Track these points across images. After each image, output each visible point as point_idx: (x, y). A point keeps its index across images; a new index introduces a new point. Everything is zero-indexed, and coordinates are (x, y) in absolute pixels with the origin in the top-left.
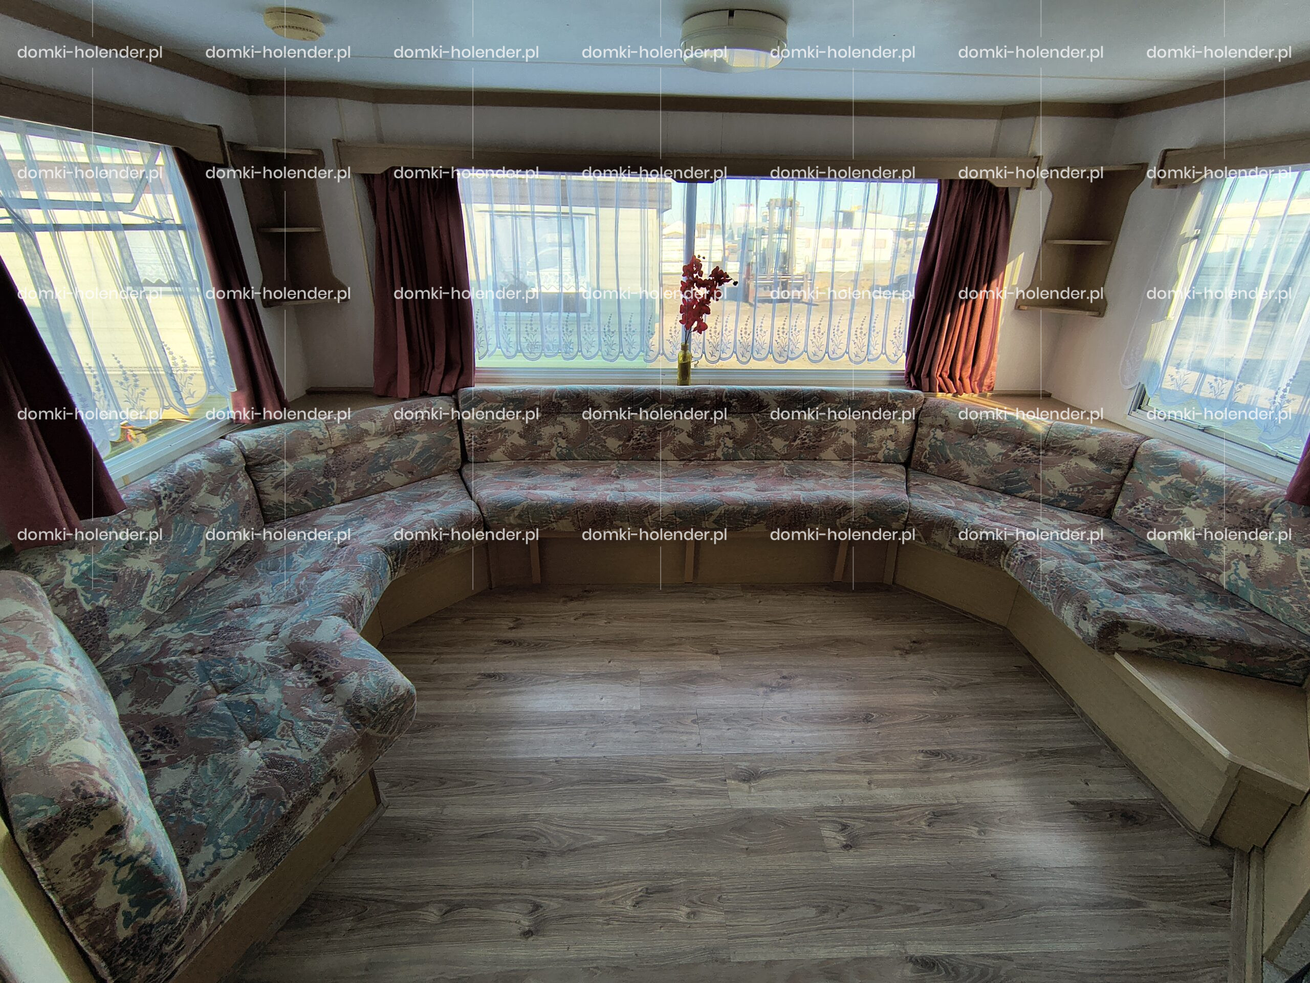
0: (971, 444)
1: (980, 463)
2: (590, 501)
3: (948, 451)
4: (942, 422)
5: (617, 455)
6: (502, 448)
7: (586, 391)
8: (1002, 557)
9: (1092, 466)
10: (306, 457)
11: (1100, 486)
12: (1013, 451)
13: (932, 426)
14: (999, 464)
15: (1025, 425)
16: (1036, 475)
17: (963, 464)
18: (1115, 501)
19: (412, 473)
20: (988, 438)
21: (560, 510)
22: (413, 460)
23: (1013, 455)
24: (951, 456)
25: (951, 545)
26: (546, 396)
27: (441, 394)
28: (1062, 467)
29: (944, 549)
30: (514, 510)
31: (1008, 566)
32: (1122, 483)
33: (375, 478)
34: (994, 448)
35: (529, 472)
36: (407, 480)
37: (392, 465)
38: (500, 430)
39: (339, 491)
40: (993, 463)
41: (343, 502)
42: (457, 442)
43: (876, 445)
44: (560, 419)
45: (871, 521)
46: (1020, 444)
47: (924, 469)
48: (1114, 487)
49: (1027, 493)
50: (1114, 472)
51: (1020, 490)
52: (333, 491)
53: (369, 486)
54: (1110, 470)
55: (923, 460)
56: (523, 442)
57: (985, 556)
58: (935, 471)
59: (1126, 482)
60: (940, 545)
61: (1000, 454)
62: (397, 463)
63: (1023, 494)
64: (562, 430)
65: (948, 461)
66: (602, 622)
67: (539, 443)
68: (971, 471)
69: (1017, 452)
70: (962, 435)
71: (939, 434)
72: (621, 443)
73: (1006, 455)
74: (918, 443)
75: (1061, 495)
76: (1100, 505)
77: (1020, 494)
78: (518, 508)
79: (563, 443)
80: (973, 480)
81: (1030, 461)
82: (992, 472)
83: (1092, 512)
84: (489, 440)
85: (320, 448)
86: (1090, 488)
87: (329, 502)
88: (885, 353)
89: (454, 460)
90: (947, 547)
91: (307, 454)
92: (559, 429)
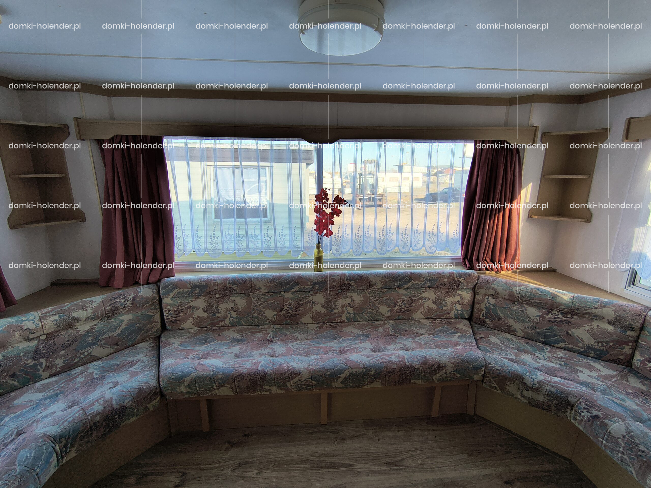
0: (515, 308)
1: (523, 322)
2: (245, 371)
3: (499, 313)
4: (493, 292)
5: (272, 322)
6: (191, 320)
7: (251, 278)
8: (568, 411)
9: (610, 328)
10: (18, 345)
11: (620, 343)
12: (547, 314)
13: (486, 295)
14: (537, 323)
15: (554, 296)
16: (567, 333)
17: (511, 322)
18: (633, 355)
19: (117, 345)
20: (527, 304)
21: (221, 379)
22: (119, 335)
23: (547, 317)
24: (502, 316)
25: (523, 396)
26: (222, 283)
27: (148, 283)
28: (587, 327)
29: (516, 398)
30: (184, 381)
31: (576, 419)
32: (636, 342)
33: (83, 353)
34: (533, 312)
35: (207, 339)
36: (112, 351)
37: (99, 341)
38: (190, 307)
39: (47, 368)
40: (533, 322)
41: (50, 376)
42: (157, 317)
43: (449, 307)
44: (232, 298)
45: (459, 375)
46: (552, 310)
47: (483, 324)
48: (631, 344)
49: (562, 345)
50: (629, 333)
51: (557, 342)
52: (41, 370)
53: (76, 360)
54: (626, 332)
55: (481, 317)
56: (205, 315)
57: (553, 408)
58: (491, 325)
59: (640, 341)
60: (513, 395)
61: (538, 316)
62: (104, 339)
63: (559, 345)
64: (233, 306)
65: (500, 319)
66: (253, 473)
67: (217, 315)
68: (518, 327)
69: (550, 315)
70: (508, 302)
71: (492, 301)
72: (276, 313)
73: (542, 317)
74: (477, 306)
75: (589, 347)
76: (621, 357)
77: (556, 345)
78: (188, 379)
79: (234, 314)
80: (519, 333)
81: (561, 322)
82: (534, 328)
83: (616, 361)
84: (181, 314)
85: (31, 336)
86: (611, 344)
87: (35, 378)
88: (448, 246)
89: (154, 330)
90: (519, 397)
91: (18, 343)
92: (231, 305)
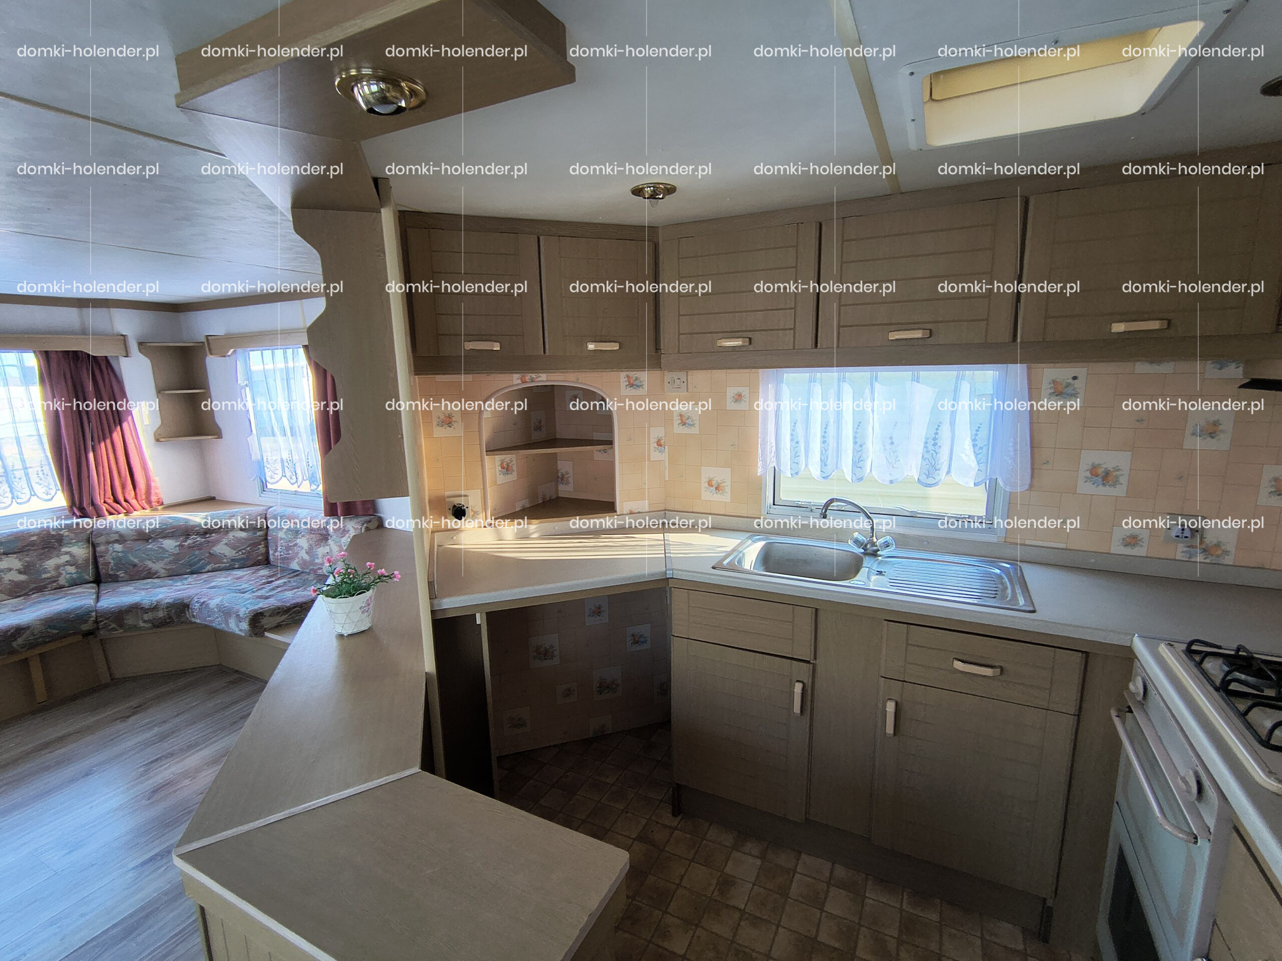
0: (150, 546)
1: (162, 559)
3: (132, 558)
4: (116, 537)
8: (187, 612)
9: (243, 535)
11: (255, 545)
12: (186, 541)
13: (108, 543)
14: (178, 554)
15: (187, 520)
16: (210, 553)
17: (150, 564)
18: (267, 552)
20: (162, 538)
23: (186, 544)
24: (136, 561)
25: (145, 622)
28: (225, 541)
29: (140, 627)
31: (194, 616)
32: (266, 539)
34: (170, 544)
40: (174, 555)
43: (53, 573)
45: (55, 631)
46: (189, 535)
47: (115, 579)
48: (263, 543)
49: (209, 567)
50: (258, 534)
51: (203, 567)
54: (255, 534)
55: (111, 572)
57: (174, 617)
58: (127, 577)
59: (269, 538)
60: (135, 626)
61: (176, 546)
63: (206, 570)
65: (135, 566)
68: (157, 567)
69: (189, 542)
70: (140, 542)
71: (118, 547)
73: (181, 546)
74: (101, 560)
75: (233, 560)
76: (260, 558)
77: (203, 571)
80: (162, 572)
81: (201, 544)
82: (175, 561)
83: (257, 564)
86: (248, 549)
88: (35, 495)
90: (142, 624)
